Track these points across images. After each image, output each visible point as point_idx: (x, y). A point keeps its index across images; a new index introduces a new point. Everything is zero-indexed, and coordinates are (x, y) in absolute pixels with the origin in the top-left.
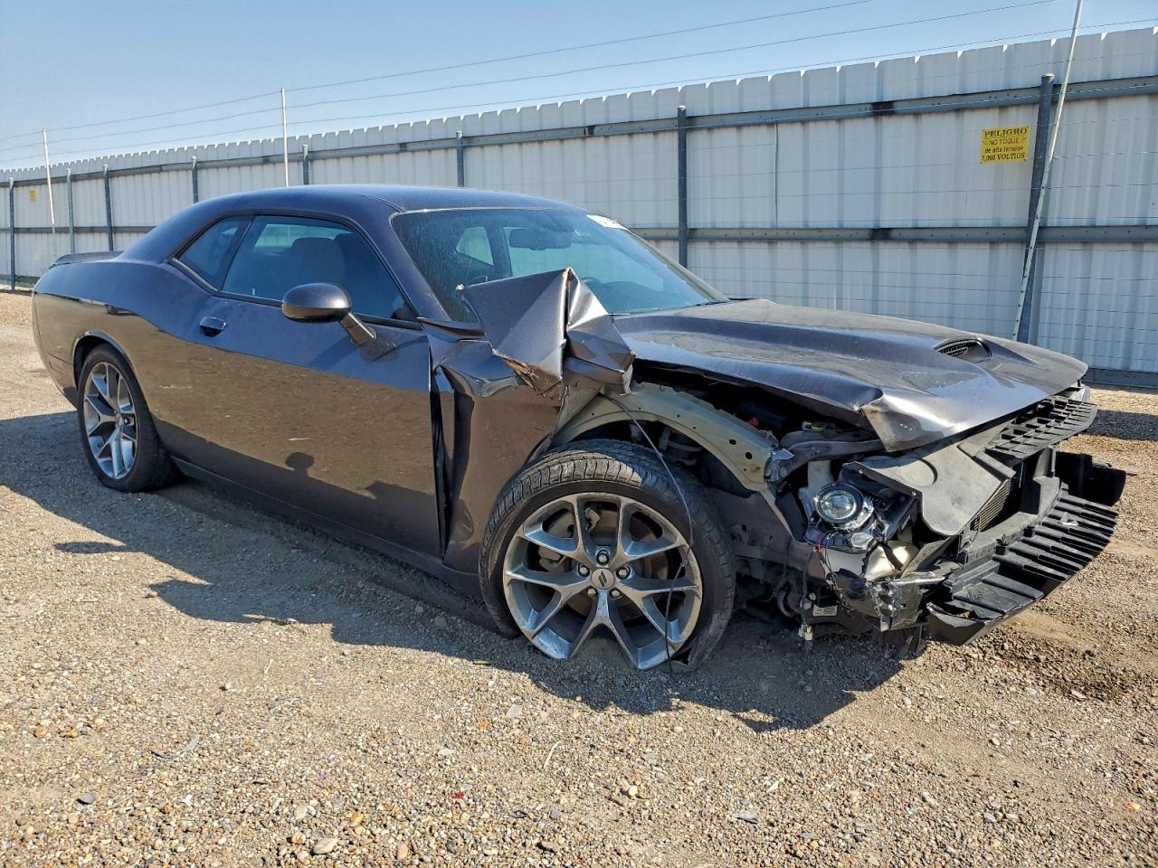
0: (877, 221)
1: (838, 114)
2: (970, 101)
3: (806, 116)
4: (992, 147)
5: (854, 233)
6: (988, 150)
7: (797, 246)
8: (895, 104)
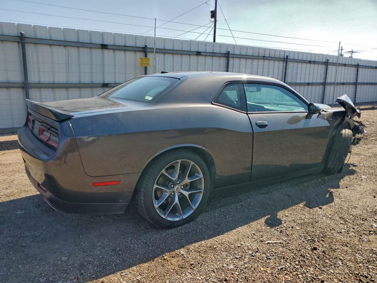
0: (104, 81)
1: (90, 46)
2: (128, 48)
3: (79, 45)
4: (142, 62)
5: (97, 85)
6: (141, 63)
7: (77, 90)
8: (108, 46)
